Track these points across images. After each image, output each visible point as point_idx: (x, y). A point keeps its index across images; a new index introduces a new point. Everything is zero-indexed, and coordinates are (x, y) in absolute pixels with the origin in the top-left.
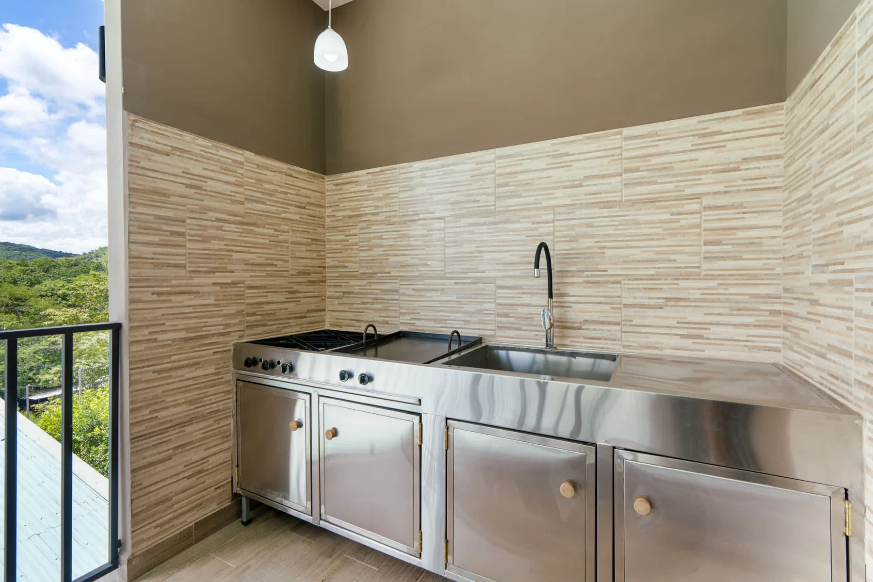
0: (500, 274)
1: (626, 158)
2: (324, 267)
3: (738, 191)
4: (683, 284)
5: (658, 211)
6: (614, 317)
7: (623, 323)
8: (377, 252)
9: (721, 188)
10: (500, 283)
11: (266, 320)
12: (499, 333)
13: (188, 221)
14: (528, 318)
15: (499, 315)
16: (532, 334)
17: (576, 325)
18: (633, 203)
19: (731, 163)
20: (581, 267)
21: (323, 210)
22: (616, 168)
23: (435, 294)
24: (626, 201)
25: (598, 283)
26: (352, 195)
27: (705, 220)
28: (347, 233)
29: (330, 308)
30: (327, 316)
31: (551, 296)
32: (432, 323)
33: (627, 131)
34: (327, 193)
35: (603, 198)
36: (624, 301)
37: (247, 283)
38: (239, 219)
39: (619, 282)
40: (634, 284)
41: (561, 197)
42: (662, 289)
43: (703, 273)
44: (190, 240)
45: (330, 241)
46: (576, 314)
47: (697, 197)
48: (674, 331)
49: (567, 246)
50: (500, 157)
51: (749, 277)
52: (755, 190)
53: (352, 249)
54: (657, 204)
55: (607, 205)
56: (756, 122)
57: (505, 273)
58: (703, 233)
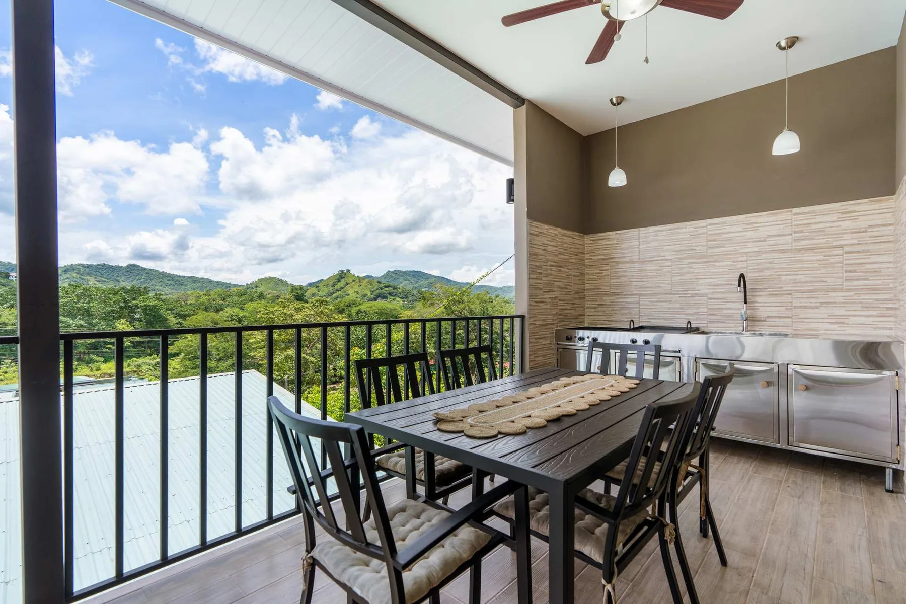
0: (711, 291)
1: (795, 226)
2: (584, 289)
3: (866, 243)
4: (831, 294)
5: (815, 254)
6: (789, 314)
7: (793, 317)
8: (623, 279)
9: (855, 241)
10: (709, 296)
11: (565, 318)
12: (709, 325)
13: (543, 267)
14: (730, 316)
15: (710, 315)
16: (733, 325)
17: (762, 319)
18: (799, 250)
19: (861, 228)
20: (765, 286)
21: (583, 255)
22: (788, 231)
23: (665, 303)
24: (795, 249)
25: (777, 295)
26: (605, 246)
27: (846, 259)
28: (601, 269)
29: (588, 314)
30: (586, 319)
31: (746, 302)
32: (663, 321)
33: (795, 210)
34: (586, 245)
35: (777, 248)
36: (794, 305)
37: (559, 298)
38: (556, 264)
39: (790, 294)
40: (801, 295)
41: (751, 248)
42: (818, 297)
43: (845, 288)
44: (544, 276)
45: (588, 274)
46: (762, 312)
47: (841, 246)
48: (826, 320)
49: (756, 275)
50: (710, 225)
51: (873, 290)
52: (877, 242)
53: (604, 279)
54: (815, 250)
55: (783, 251)
56: (876, 206)
57: (713, 291)
58: (844, 266)
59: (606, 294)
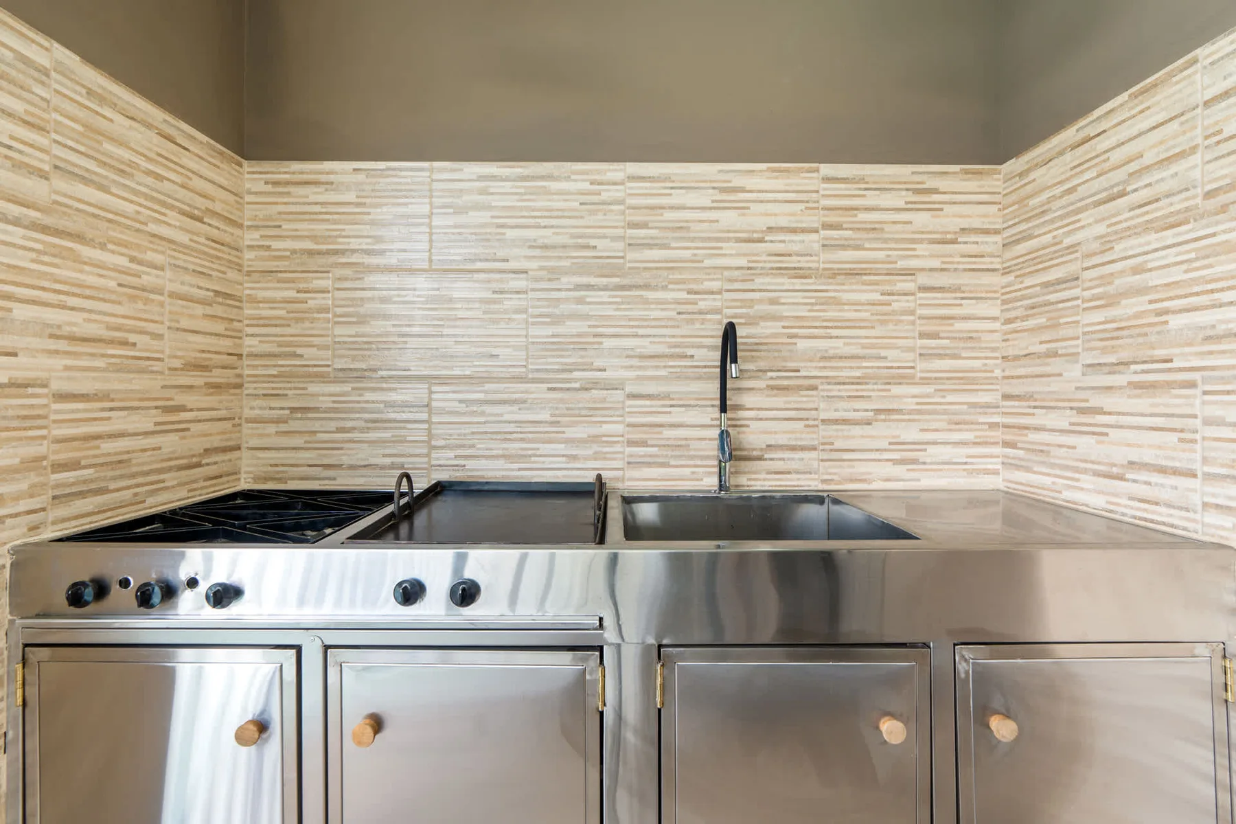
0: (632, 374)
1: (825, 209)
2: (240, 356)
3: (956, 270)
4: (896, 390)
5: (863, 288)
6: (808, 439)
7: (821, 447)
8: (377, 327)
9: (936, 263)
10: (629, 389)
11: (104, 479)
12: (630, 473)
14: (680, 446)
15: (631, 443)
16: (687, 471)
17: (755, 453)
18: (834, 274)
19: (949, 233)
20: (762, 364)
21: (238, 232)
22: (812, 220)
23: (508, 408)
24: (825, 269)
25: (786, 388)
26: (317, 208)
27: (920, 305)
28: (302, 286)
29: (254, 442)
30: (244, 461)
31: (723, 408)
32: (500, 463)
33: (827, 169)
34: (248, 198)
35: (792, 262)
36: (823, 416)
37: (55, 386)
38: (34, 214)
39: (815, 388)
40: (836, 390)
41: (733, 256)
42: (870, 397)
43: (919, 375)
45: (253, 300)
46: (754, 436)
47: (910, 273)
48: (885, 455)
50: (632, 178)
51: (969, 381)
52: (973, 270)
53: (313, 320)
54: (865, 278)
55: (799, 273)
56: (972, 185)
57: (640, 373)
58: (918, 322)
59: (316, 375)
